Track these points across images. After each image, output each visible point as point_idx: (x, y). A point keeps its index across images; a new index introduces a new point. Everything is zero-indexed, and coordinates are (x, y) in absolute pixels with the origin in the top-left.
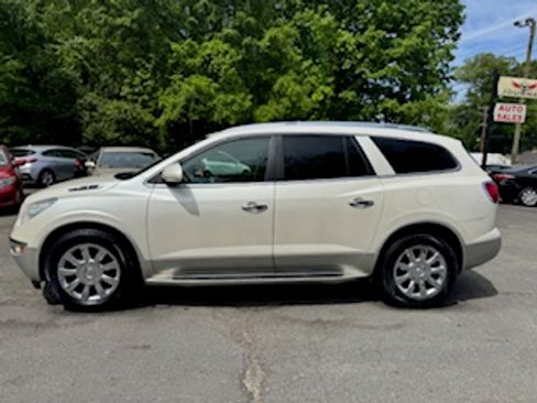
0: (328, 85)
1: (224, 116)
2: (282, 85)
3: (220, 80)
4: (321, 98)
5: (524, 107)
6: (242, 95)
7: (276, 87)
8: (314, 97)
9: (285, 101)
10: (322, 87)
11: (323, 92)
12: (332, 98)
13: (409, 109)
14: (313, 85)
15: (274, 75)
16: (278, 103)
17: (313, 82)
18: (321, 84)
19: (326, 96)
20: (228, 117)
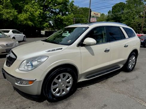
0: (41, 9)
1: (7, 17)
2: (27, 8)
3: (4, 4)
4: (39, 13)
5: (96, 19)
6: (14, 10)
7: (25, 8)
8: (37, 12)
9: (28, 13)
10: (39, 10)
11: (40, 11)
12: (42, 13)
13: (64, 18)
14: (36, 9)
15: (23, 4)
16: (26, 14)
17: (36, 8)
18: (39, 9)
19: (40, 12)
20: (9, 17)
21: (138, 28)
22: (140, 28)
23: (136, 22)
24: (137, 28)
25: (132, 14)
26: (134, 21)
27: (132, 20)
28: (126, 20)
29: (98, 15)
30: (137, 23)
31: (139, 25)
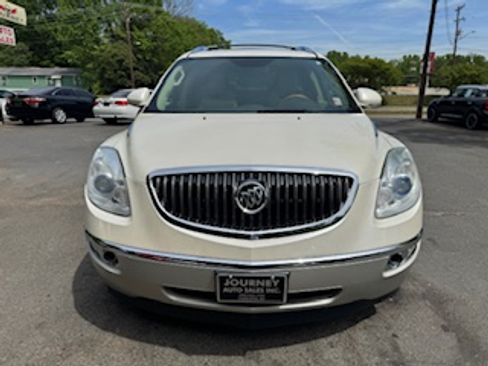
21: (119, 72)
22: (124, 70)
23: (109, 52)
24: (115, 71)
25: (90, 26)
26: (102, 51)
27: (96, 47)
28: (75, 46)
29: (15, 15)
30: (113, 57)
31: (120, 62)
